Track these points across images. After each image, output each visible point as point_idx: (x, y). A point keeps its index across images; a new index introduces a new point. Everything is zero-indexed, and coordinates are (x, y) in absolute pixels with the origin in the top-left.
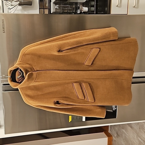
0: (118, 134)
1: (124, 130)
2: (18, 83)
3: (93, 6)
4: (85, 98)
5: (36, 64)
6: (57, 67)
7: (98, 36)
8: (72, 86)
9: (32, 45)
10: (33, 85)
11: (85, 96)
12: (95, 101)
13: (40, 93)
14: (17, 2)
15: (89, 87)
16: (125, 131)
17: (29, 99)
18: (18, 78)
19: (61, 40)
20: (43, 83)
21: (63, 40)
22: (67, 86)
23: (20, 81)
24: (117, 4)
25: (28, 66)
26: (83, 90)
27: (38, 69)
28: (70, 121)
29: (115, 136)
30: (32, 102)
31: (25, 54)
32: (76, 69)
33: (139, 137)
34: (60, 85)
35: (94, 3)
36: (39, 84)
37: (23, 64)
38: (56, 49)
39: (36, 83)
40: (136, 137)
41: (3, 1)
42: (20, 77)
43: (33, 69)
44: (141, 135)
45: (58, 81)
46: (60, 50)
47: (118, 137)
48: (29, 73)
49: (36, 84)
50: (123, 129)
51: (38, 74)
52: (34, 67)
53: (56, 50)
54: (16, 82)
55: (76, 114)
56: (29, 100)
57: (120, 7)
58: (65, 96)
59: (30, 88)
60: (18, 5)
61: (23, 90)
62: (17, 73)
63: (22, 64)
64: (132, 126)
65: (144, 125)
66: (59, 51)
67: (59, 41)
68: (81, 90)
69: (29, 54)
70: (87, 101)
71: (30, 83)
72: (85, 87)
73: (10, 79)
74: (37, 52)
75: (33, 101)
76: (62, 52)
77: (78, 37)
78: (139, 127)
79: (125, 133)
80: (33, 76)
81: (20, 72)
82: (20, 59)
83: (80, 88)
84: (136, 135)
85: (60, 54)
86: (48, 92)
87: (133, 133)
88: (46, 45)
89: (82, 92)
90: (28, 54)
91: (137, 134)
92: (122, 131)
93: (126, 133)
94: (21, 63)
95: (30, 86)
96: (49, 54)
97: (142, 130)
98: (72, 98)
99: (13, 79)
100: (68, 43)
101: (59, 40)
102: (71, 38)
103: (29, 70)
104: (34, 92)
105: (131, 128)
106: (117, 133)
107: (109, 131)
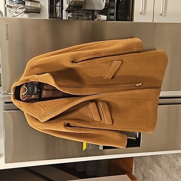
0: (145, 176)
1: (151, 171)
2: (22, 101)
3: (113, 14)
4: (101, 119)
7: (119, 46)
8: (86, 105)
9: (41, 57)
11: (102, 118)
12: (113, 124)
14: (22, 10)
15: (107, 107)
16: (153, 172)
18: (23, 95)
23: (25, 99)
24: (141, 11)
26: (100, 110)
28: (84, 150)
29: (140, 179)
33: (169, 178)
35: (114, 10)
40: (166, 178)
41: (6, 8)
42: (25, 94)
44: (172, 176)
47: (144, 179)
50: (150, 169)
54: (20, 100)
55: (90, 141)
56: (35, 122)
57: (145, 14)
60: (24, 12)
62: (22, 89)
64: (161, 164)
65: (175, 162)
66: (73, 62)
68: (97, 111)
70: (103, 124)
72: (102, 107)
73: (14, 96)
77: (95, 48)
78: (169, 165)
79: (152, 174)
81: (25, 88)
82: (26, 72)
83: (96, 108)
84: (165, 176)
85: (75, 65)
87: (163, 173)
89: (98, 113)
91: (167, 174)
92: (148, 172)
93: (154, 174)
97: (173, 169)
99: (17, 96)
100: (84, 53)
102: (86, 49)
105: (160, 167)
106: (143, 175)
107: (133, 173)
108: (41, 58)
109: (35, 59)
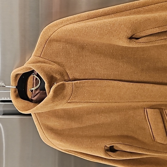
2: (31, 101)
5: (72, 64)
6: (117, 73)
8: (143, 114)
9: (67, 20)
10: (62, 108)
13: (75, 125)
17: (53, 135)
18: (32, 91)
19: (134, 13)
20: (85, 105)
21: (139, 13)
22: (132, 114)
23: (36, 97)
25: (55, 67)
27: (77, 76)
30: (58, 143)
31: (50, 41)
32: (158, 81)
34: (118, 110)
36: (76, 108)
37: (44, 63)
38: (126, 31)
39: (69, 104)
42: (36, 90)
43: (65, 74)
45: (116, 103)
46: (133, 36)
48: (58, 84)
49: (69, 107)
51: (77, 87)
52: (68, 72)
53: (126, 34)
56: (53, 139)
58: (125, 133)
59: (55, 114)
61: (40, 117)
63: (42, 62)
66: (131, 38)
67: (130, 14)
69: (60, 41)
71: (56, 105)
73: (15, 92)
74: (78, 38)
75: (61, 141)
76: (137, 41)
80: (65, 92)
82: (38, 50)
83: (160, 120)
85: (134, 44)
86: (93, 123)
88: (102, 21)
90: (57, 41)
94: (41, 59)
95: (55, 110)
96: (104, 44)
98: (140, 138)
100: (155, 20)
101: (130, 11)
102: (157, 10)
103: (58, 77)
104: (63, 122)
108: (68, 23)
109: (56, 25)
